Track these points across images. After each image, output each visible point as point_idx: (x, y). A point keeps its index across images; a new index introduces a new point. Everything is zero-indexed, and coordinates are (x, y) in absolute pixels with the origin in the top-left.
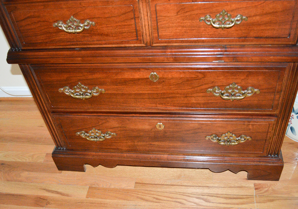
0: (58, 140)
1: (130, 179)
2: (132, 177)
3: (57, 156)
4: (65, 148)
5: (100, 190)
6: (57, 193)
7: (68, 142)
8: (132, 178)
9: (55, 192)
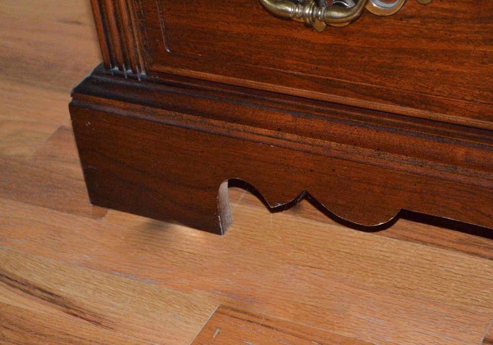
0: (115, 14)
1: (459, 313)
2: (473, 308)
3: (94, 106)
4: (143, 73)
5: (274, 332)
6: (51, 298)
7: (162, 26)
8: (473, 313)
9: (38, 292)
